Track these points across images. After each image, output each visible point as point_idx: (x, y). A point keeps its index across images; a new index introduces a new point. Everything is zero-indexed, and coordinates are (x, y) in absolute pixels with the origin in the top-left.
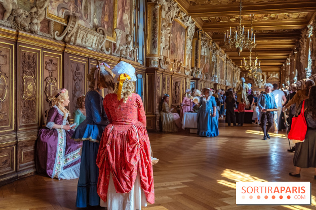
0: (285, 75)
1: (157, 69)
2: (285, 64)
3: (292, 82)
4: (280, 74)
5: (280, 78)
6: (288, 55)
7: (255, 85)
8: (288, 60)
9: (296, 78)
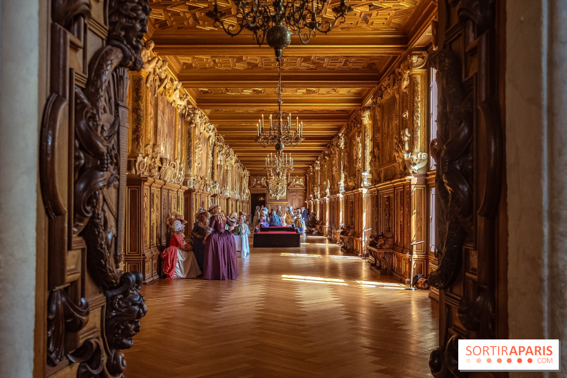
0: (314, 183)
1: (145, 180)
2: (313, 167)
3: (323, 195)
4: (306, 179)
5: (306, 185)
6: (317, 157)
7: (271, 195)
8: (317, 164)
9: (328, 190)
